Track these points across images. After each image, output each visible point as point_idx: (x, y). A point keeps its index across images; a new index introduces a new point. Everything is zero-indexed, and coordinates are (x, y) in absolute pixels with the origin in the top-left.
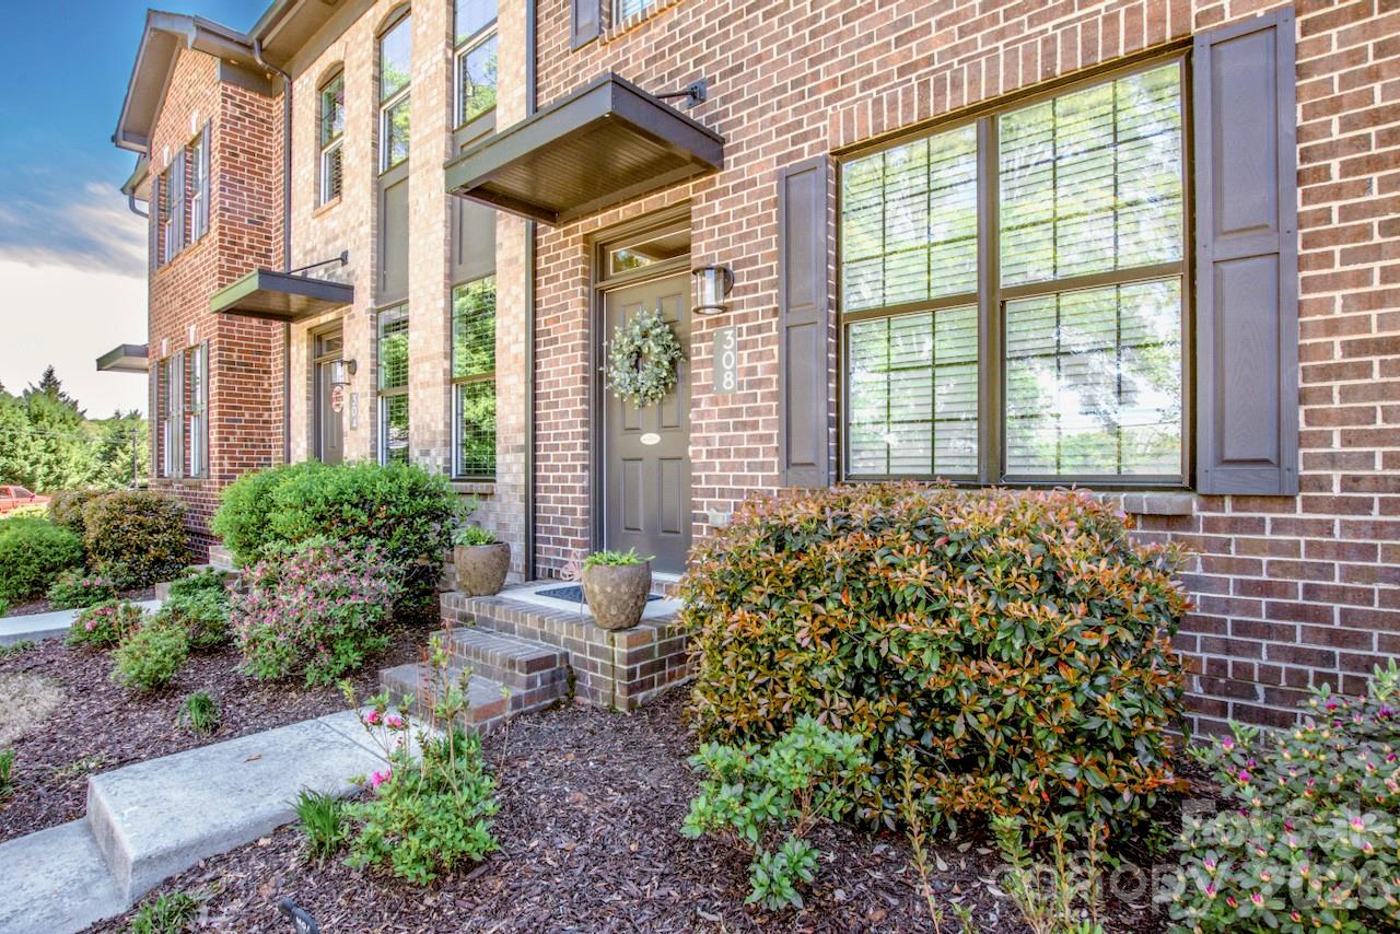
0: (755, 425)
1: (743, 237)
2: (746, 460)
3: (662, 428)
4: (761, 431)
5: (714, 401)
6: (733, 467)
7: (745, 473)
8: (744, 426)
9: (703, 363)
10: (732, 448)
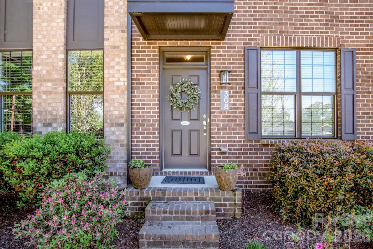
0: (236, 121)
2: (232, 131)
3: (190, 120)
4: (238, 123)
5: (221, 112)
6: (228, 133)
7: (232, 135)
8: (232, 121)
9: (216, 100)
10: (227, 127)
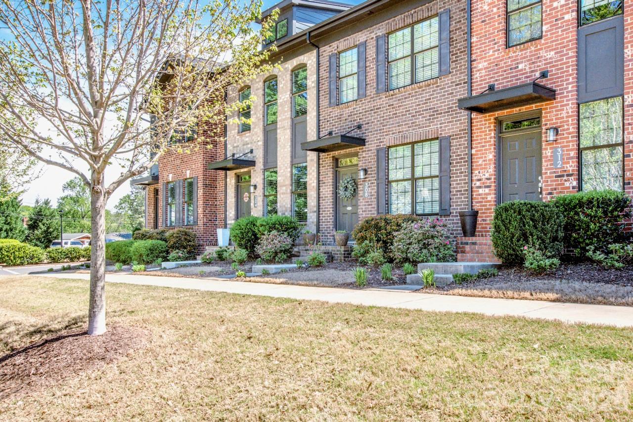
0: (371, 205)
1: (369, 162)
3: (352, 206)
9: (361, 190)
10: (367, 210)
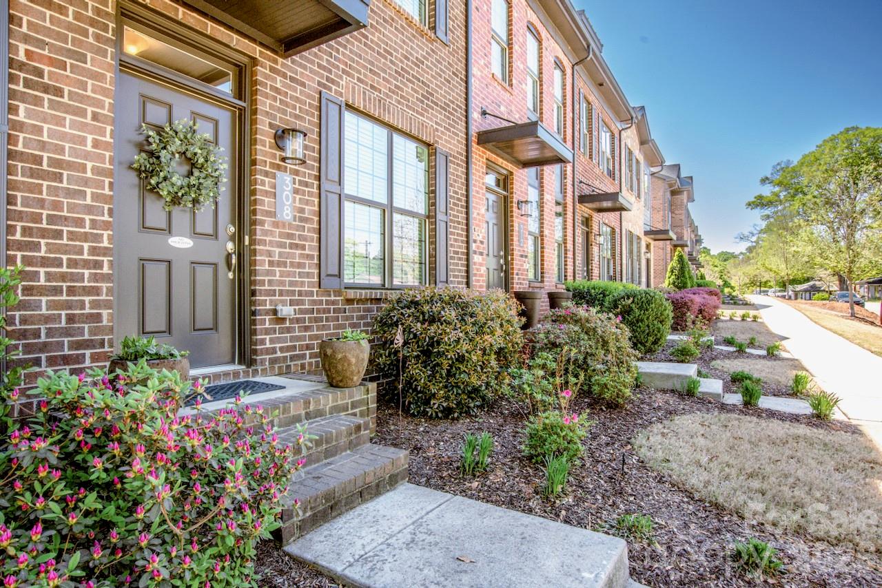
0: (303, 248)
2: (298, 270)
3: (194, 235)
4: (307, 252)
5: (276, 224)
6: (289, 274)
7: (297, 279)
8: (296, 246)
9: (266, 193)
10: (288, 261)
